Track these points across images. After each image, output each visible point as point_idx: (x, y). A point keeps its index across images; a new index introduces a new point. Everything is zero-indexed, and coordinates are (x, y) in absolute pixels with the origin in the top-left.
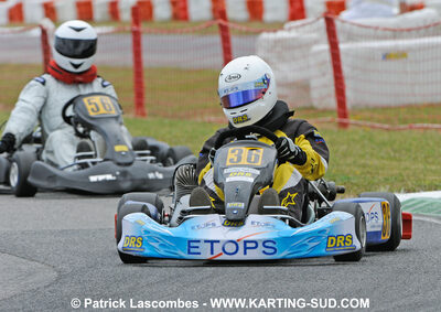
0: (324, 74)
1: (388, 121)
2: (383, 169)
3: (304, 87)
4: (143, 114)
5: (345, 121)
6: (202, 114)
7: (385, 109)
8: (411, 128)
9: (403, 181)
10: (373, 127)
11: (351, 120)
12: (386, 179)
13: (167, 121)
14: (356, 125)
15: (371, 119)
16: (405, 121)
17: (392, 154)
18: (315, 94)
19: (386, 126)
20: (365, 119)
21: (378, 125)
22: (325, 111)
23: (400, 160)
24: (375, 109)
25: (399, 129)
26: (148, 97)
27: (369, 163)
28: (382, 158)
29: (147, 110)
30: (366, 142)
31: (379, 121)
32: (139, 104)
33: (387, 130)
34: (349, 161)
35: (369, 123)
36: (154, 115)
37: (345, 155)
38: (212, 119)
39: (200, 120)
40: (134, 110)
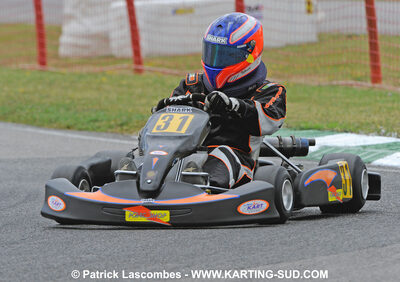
0: (122, 27)
1: (177, 67)
3: (105, 38)
5: (140, 67)
7: (174, 57)
10: (164, 73)
11: (145, 66)
14: (150, 71)
15: (162, 65)
18: (114, 45)
19: (176, 71)
20: (157, 66)
21: (168, 71)
22: (123, 59)
24: (165, 57)
31: (169, 67)
33: (177, 75)
34: (143, 101)
35: (161, 69)
37: (140, 97)
38: (27, 65)
39: (15, 68)
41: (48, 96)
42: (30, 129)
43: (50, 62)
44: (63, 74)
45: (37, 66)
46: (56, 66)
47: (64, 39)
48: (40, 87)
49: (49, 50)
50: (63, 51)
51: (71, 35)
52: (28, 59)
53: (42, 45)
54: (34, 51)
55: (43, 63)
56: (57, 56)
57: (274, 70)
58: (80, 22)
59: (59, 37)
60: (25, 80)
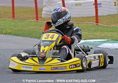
4: (15, 19)
6: (29, 19)
7: (76, 18)
8: (83, 23)
9: (83, 37)
16: (81, 21)
19: (77, 23)
24: (74, 18)
25: (80, 23)
26: (15, 15)
29: (15, 18)
32: (13, 16)
36: (17, 19)
38: (32, 20)
39: (29, 21)
40: (12, 18)
41: (40, 30)
42: (35, 40)
43: (39, 19)
44: (44, 23)
45: (36, 20)
47: (43, 12)
48: (38, 27)
49: (39, 16)
50: (43, 16)
51: (46, 11)
52: (33, 18)
53: (37, 14)
54: (35, 16)
55: (37, 19)
56: (41, 18)
57: (106, 22)
58: (48, 8)
59: (42, 12)
60: (33, 25)
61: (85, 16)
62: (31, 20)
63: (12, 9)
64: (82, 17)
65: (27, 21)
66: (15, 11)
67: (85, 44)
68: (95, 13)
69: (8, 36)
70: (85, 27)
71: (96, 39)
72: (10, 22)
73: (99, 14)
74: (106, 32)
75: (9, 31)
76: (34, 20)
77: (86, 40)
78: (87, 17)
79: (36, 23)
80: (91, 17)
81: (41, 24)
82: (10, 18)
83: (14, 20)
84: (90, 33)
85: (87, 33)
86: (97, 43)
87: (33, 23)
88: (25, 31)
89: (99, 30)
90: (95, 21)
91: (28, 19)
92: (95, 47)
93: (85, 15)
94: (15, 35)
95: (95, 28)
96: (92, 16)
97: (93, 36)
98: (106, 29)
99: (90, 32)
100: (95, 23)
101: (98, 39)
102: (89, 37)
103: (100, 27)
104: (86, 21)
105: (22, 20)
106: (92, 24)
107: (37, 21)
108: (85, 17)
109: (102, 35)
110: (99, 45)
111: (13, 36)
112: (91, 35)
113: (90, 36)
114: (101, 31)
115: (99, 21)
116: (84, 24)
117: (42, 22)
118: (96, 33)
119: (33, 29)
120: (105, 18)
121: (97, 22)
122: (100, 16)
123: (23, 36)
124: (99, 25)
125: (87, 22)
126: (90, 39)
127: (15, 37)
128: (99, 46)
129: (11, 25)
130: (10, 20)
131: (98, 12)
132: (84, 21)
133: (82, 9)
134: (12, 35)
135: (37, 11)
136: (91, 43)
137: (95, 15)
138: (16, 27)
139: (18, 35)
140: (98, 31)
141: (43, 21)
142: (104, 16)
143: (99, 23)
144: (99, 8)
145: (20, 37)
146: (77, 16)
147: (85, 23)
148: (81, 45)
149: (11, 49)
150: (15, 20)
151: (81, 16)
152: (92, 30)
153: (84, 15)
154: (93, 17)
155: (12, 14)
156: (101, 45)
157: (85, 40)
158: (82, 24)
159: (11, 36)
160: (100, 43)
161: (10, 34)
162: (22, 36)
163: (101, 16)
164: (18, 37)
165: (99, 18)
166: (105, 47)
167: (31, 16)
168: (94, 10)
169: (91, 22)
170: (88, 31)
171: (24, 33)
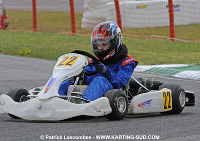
1: (140, 34)
2: (140, 55)
4: (37, 31)
6: (61, 31)
7: (138, 29)
8: (149, 37)
9: (149, 60)
10: (133, 37)
11: (124, 34)
12: (142, 60)
13: (47, 34)
15: (132, 33)
16: (146, 34)
17: (143, 48)
19: (139, 36)
20: (130, 34)
21: (135, 36)
23: (146, 51)
24: (133, 29)
25: (144, 38)
26: (38, 24)
27: (134, 52)
28: (139, 50)
29: (38, 29)
30: (132, 43)
31: (135, 34)
32: (35, 26)
33: (139, 38)
35: (131, 35)
36: (41, 31)
38: (66, 33)
39: (60, 33)
40: (33, 29)
43: (77, 31)
44: (84, 37)
45: (71, 33)
46: (80, 33)
47: (83, 20)
48: (74, 44)
49: (76, 25)
50: (83, 26)
51: (88, 18)
52: (66, 30)
53: (73, 23)
54: (69, 25)
55: (74, 32)
56: (80, 29)
57: (187, 36)
58: (92, 12)
59: (81, 19)
60: (66, 40)
61: (152, 26)
62: (63, 33)
63: (32, 14)
64: (148, 28)
65: (57, 34)
66: (38, 18)
67: (152, 71)
68: (168, 21)
69: (26, 58)
70: (152, 44)
71: (171, 63)
72: (30, 35)
73: (176, 23)
74: (188, 51)
75: (28, 50)
76: (68, 33)
77: (154, 65)
78: (156, 28)
79: (72, 38)
80: (162, 27)
81: (80, 39)
82: (29, 30)
83: (35, 32)
84: (161, 54)
85: (156, 54)
86: (172, 70)
87: (67, 37)
88: (54, 50)
89: (175, 49)
90: (169, 33)
91: (58, 31)
92: (169, 77)
93: (153, 23)
94: (37, 56)
95: (169, 46)
96: (165, 25)
97: (165, 59)
98: (188, 47)
99: (160, 52)
100: (169, 38)
101: (173, 64)
102: (159, 61)
103: (177, 44)
104: (154, 34)
105: (50, 32)
106: (164, 38)
107: (74, 34)
108: (153, 28)
109: (180, 58)
110: (175, 73)
111: (34, 59)
112: (162, 56)
113: (160, 59)
114: (179, 50)
115: (175, 34)
116: (151, 39)
117: (82, 35)
118: (170, 53)
119: (68, 46)
120: (186, 29)
121: (172, 36)
122: (177, 26)
123: (51, 58)
124: (175, 41)
125: (156, 36)
126: (161, 64)
127: (37, 60)
128: (176, 76)
129: (31, 41)
130: (29, 33)
131: (175, 18)
132: (151, 34)
133: (147, 14)
134: (32, 57)
135: (73, 18)
136: (161, 71)
137: (169, 25)
138: (38, 43)
139: (42, 57)
140: (173, 50)
141: (84, 33)
142: (183, 26)
143: (175, 37)
144: (175, 13)
145: (46, 61)
146: (140, 26)
147: (152, 37)
148: (146, 73)
149: (31, 81)
150: (38, 33)
151: (147, 26)
152: (163, 49)
153: (151, 24)
154: (166, 27)
155: (32, 23)
156: (179, 74)
157: (152, 64)
158: (147, 39)
159: (31, 59)
160: (177, 70)
161: (29, 55)
162: (48, 59)
163: (179, 26)
164: (42, 61)
165: (175, 29)
166: (184, 77)
167: (64, 27)
168: (168, 15)
169: (162, 35)
170: (157, 50)
171: (52, 54)
